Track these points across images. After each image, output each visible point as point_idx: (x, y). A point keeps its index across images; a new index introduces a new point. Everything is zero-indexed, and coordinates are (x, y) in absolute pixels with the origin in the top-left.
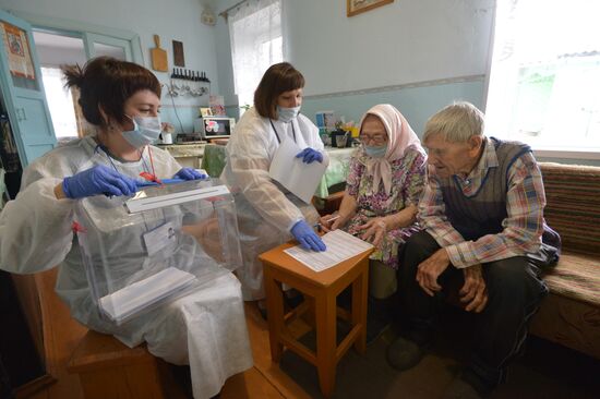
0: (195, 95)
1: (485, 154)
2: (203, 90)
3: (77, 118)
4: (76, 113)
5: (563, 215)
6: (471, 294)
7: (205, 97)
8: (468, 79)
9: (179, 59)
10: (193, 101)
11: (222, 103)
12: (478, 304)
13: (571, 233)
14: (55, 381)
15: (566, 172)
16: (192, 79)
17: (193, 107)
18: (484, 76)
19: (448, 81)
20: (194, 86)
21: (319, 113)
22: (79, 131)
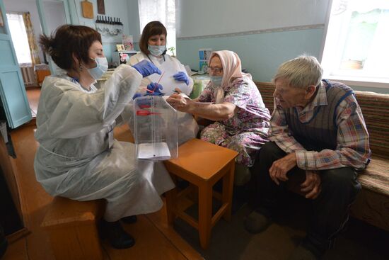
0: (113, 35)
1: (318, 95)
2: (118, 31)
3: (31, 49)
4: (30, 46)
5: (375, 131)
6: (309, 188)
7: (120, 36)
8: (311, 27)
9: (101, 9)
10: (111, 39)
11: (132, 41)
12: (315, 194)
13: (380, 143)
14: (30, 233)
15: (380, 99)
16: (111, 23)
17: (111, 43)
18: (323, 25)
19: (297, 28)
20: (111, 28)
21: (201, 50)
22: (32, 59)
